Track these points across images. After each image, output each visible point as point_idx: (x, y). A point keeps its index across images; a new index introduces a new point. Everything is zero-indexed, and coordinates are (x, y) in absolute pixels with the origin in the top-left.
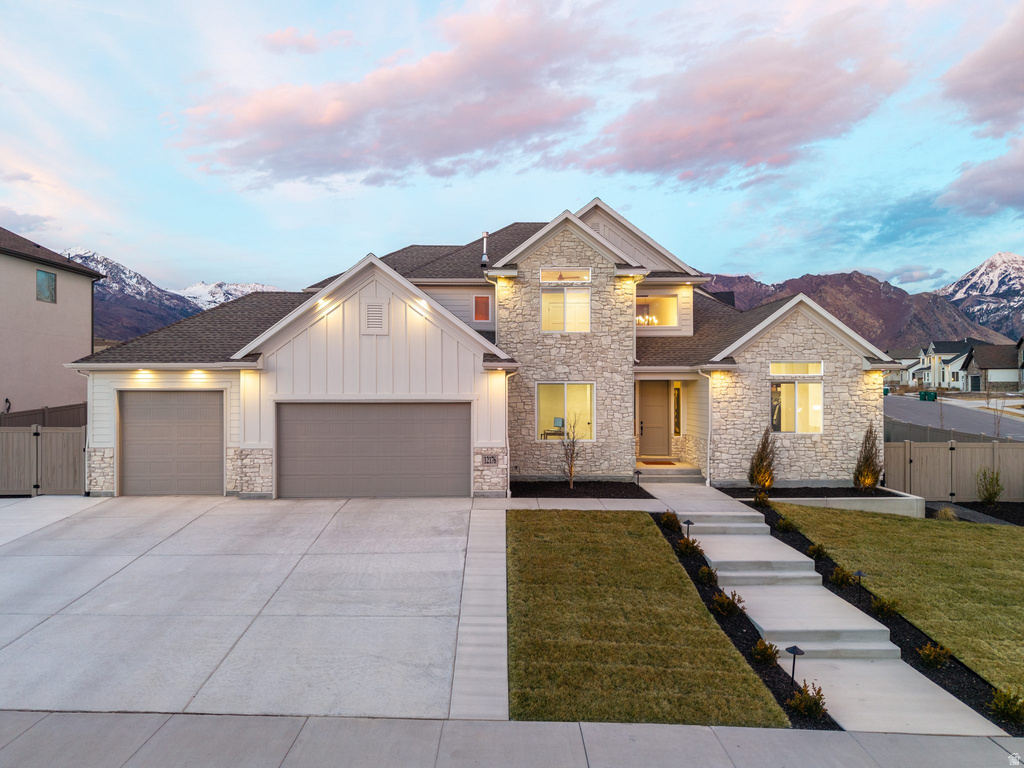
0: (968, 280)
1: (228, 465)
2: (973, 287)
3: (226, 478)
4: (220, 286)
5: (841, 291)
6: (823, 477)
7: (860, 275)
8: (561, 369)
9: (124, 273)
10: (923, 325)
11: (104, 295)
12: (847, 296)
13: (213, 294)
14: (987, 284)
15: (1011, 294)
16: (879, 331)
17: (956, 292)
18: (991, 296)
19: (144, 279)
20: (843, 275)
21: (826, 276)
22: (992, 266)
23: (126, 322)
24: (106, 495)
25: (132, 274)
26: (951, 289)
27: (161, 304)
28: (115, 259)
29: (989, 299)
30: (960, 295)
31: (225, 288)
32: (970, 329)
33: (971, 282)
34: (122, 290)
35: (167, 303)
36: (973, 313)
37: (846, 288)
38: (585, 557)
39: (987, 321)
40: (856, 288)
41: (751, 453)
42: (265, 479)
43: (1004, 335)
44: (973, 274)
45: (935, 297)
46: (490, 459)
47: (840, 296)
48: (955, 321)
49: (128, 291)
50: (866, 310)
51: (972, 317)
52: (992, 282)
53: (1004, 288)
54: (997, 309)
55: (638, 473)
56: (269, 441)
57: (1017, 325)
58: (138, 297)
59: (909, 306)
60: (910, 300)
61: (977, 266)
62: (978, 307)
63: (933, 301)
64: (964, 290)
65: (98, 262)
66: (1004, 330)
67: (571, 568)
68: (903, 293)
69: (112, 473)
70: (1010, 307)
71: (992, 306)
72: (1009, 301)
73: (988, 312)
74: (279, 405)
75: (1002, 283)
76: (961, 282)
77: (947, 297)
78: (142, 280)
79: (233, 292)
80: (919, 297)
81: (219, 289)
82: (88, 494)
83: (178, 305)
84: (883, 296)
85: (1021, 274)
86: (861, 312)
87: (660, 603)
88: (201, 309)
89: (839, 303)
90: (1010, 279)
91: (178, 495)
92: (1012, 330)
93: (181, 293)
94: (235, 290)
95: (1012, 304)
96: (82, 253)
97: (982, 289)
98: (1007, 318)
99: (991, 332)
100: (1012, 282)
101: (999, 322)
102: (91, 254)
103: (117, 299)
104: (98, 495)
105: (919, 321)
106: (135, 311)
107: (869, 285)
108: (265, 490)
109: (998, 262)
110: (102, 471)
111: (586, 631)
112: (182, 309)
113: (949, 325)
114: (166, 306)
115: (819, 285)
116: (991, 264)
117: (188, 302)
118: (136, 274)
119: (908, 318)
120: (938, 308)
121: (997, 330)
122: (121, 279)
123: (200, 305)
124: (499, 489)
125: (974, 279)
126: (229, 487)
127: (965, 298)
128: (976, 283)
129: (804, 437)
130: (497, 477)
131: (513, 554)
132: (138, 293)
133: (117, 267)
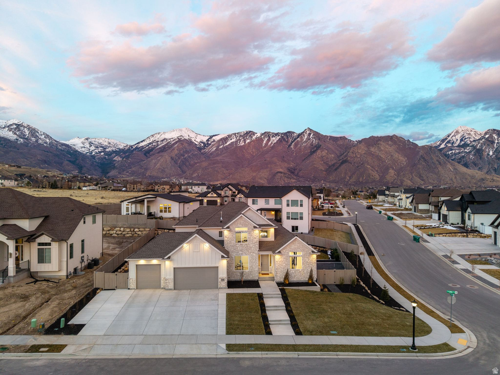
0: (446, 139)
1: (162, 282)
2: (449, 142)
3: (161, 285)
4: (87, 139)
5: (388, 144)
6: (302, 280)
7: (397, 136)
8: (240, 252)
9: (38, 133)
10: (425, 160)
11: (28, 144)
12: (391, 146)
13: (83, 143)
14: (455, 141)
15: (465, 145)
16: (405, 163)
17: (441, 144)
18: (456, 146)
19: (48, 136)
20: (388, 136)
21: (381, 137)
22: (457, 132)
23: (39, 157)
24: (133, 289)
25: (42, 133)
26: (438, 143)
27: (57, 148)
28: (33, 126)
29: (456, 148)
30: (443, 146)
31: (89, 140)
32: (447, 162)
33: (448, 140)
34: (37, 141)
35: (60, 148)
36: (448, 154)
37: (390, 143)
38: (241, 306)
39: (455, 158)
40: (395, 143)
41: (284, 274)
42: (171, 286)
43: (462, 165)
44: (449, 136)
45: (430, 147)
46: (223, 280)
47: (387, 146)
48: (440, 158)
49: (40, 141)
50: (399, 153)
51: (447, 156)
52: (457, 140)
53: (463, 143)
54: (459, 153)
55: (259, 278)
56: (172, 277)
57: (468, 160)
58: (45, 145)
59: (419, 152)
60: (419, 149)
61: (450, 132)
62: (451, 152)
63: (430, 149)
64: (444, 143)
65: (25, 127)
66: (462, 163)
67: (238, 308)
68: (416, 145)
69: (135, 284)
70: (465, 152)
71: (457, 151)
72: (464, 149)
73: (455, 154)
74: (174, 268)
75: (461, 140)
76: (443, 140)
77: (436, 147)
78: (47, 136)
79: (94, 142)
80: (423, 147)
81: (86, 141)
82: (129, 289)
83: (65, 149)
84: (407, 147)
85: (470, 136)
86: (397, 154)
87: (253, 315)
88: (77, 151)
89: (387, 150)
90: (465, 139)
91: (150, 289)
92: (466, 163)
93: (67, 143)
94: (95, 141)
95: (466, 150)
96: (16, 122)
97: (453, 143)
98: (463, 157)
99: (456, 164)
100: (466, 140)
101: (460, 159)
102: (21, 123)
103: (34, 146)
104: (132, 289)
105: (424, 158)
106: (43, 152)
107: (400, 141)
108: (171, 288)
109: (460, 131)
110: (132, 283)
111: (239, 321)
112: (68, 151)
113: (437, 160)
114: (60, 149)
115: (378, 141)
116: (457, 131)
117: (71, 147)
118: (44, 133)
119: (418, 157)
120: (432, 152)
121: (459, 163)
122: (36, 135)
123: (77, 149)
124: (225, 287)
125: (449, 139)
126: (162, 287)
127: (445, 147)
128: (450, 140)
129: (297, 270)
130: (224, 284)
131: (227, 305)
132: (45, 143)
133: (34, 129)
